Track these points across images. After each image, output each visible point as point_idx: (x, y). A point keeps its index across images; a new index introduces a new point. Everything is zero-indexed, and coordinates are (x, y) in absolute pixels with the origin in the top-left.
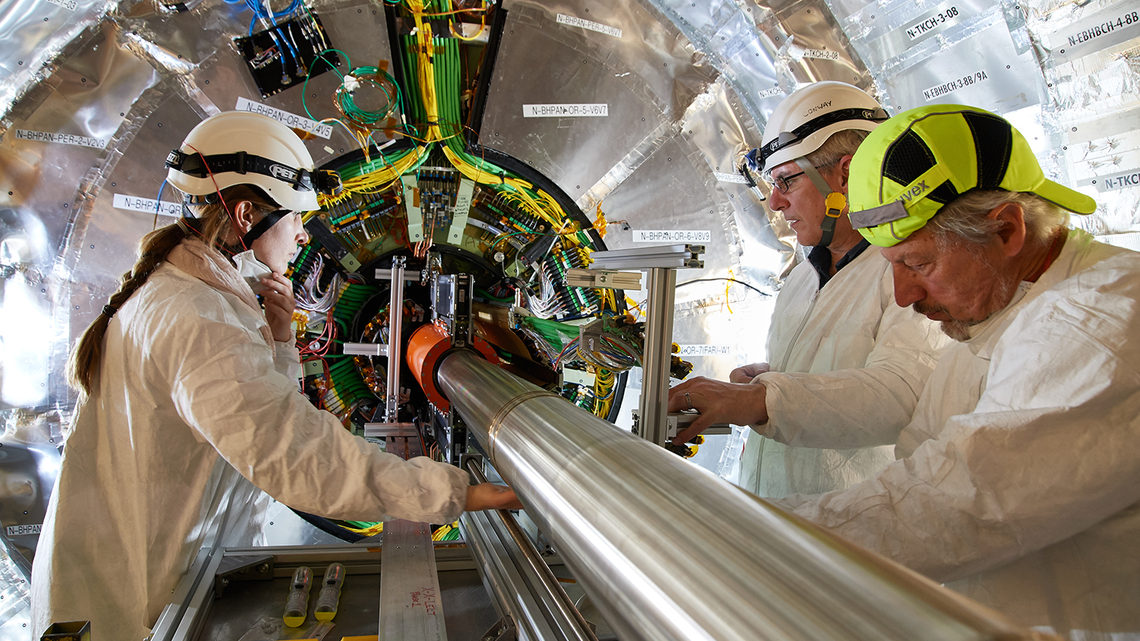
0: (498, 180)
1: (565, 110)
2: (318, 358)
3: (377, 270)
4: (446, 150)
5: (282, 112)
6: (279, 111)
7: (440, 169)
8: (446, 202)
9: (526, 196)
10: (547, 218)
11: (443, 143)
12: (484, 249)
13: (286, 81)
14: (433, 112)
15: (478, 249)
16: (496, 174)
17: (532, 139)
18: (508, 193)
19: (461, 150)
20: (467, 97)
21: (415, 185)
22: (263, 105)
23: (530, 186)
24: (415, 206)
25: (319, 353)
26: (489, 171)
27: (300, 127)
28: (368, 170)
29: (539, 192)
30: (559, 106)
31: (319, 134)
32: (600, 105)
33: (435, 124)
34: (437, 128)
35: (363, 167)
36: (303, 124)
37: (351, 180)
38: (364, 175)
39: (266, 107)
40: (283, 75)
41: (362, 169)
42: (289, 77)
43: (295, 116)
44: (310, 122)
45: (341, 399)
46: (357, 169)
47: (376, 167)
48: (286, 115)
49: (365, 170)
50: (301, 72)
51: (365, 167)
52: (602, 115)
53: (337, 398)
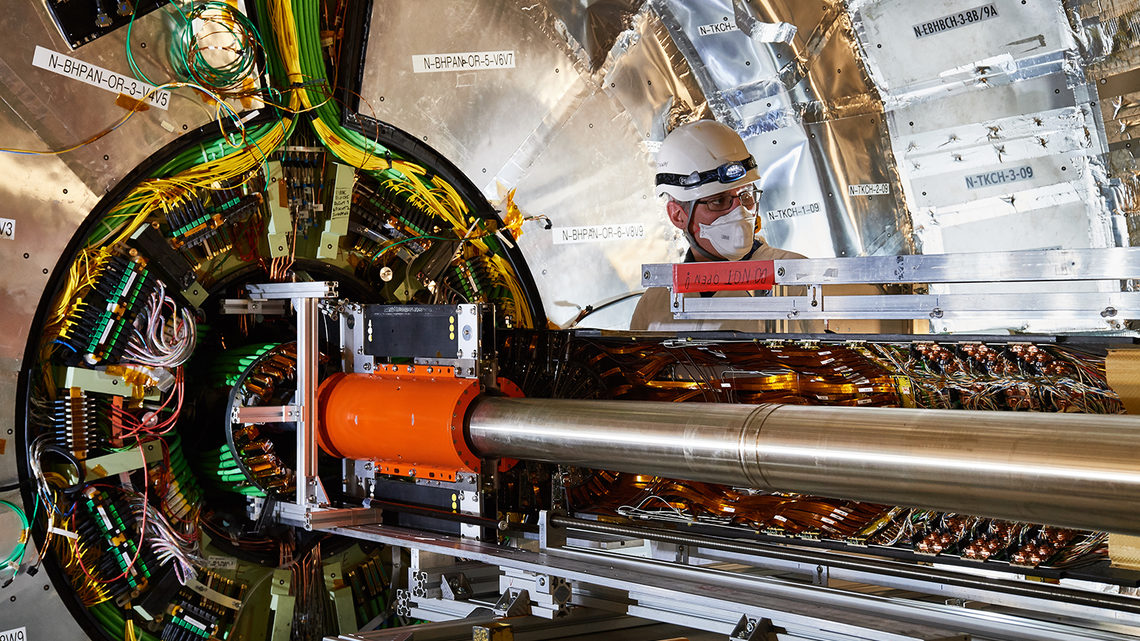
0: (383, 164)
1: (464, 62)
2: (156, 438)
3: (228, 301)
4: (318, 124)
5: (100, 70)
6: (95, 68)
7: (301, 149)
8: (309, 198)
9: (420, 186)
10: (447, 216)
11: (314, 114)
12: (355, 263)
13: (103, 21)
14: (295, 67)
15: (347, 264)
16: (379, 156)
17: (425, 105)
18: (395, 183)
19: (336, 122)
20: (330, 41)
21: (280, 175)
22: (73, 60)
23: (423, 171)
24: (281, 205)
25: (156, 430)
26: (371, 151)
27: (126, 93)
28: (214, 155)
29: (436, 180)
30: (456, 55)
31: (153, 103)
32: (506, 53)
33: (299, 85)
34: (303, 92)
35: (205, 149)
36: (131, 88)
37: (193, 170)
38: (211, 164)
39: (77, 62)
40: (97, 13)
41: (204, 153)
42: (109, 16)
43: (118, 76)
44: (140, 85)
45: (185, 497)
46: (196, 152)
47: (225, 150)
48: (106, 74)
49: (208, 155)
50: (123, 9)
51: (208, 151)
52: (508, 66)
53: (180, 496)
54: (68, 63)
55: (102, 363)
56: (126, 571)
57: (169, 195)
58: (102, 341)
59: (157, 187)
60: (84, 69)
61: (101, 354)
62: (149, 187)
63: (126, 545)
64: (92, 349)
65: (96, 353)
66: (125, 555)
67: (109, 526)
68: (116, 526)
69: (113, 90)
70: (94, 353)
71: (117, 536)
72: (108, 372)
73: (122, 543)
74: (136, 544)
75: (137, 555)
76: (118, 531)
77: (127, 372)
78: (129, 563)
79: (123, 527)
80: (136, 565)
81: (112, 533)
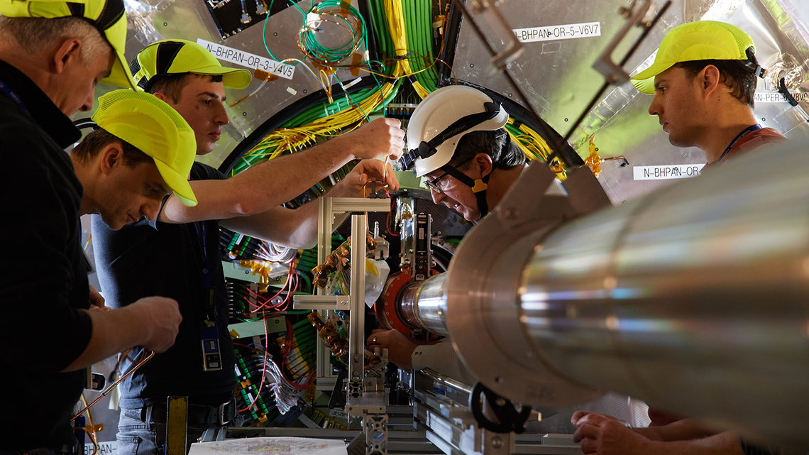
1: (549, 34)
2: (281, 314)
4: (416, 86)
5: (242, 53)
6: (239, 52)
11: (413, 78)
13: (246, 19)
14: (402, 45)
19: (433, 85)
20: (439, 23)
22: (223, 47)
27: (261, 68)
28: (333, 111)
29: (523, 127)
30: (542, 28)
31: (281, 75)
32: (591, 24)
33: (403, 58)
34: (406, 62)
35: (327, 107)
36: (265, 65)
37: (315, 122)
38: (328, 117)
39: (226, 48)
40: (242, 13)
41: (326, 110)
42: (249, 15)
43: (255, 56)
44: (272, 63)
45: (305, 360)
46: (321, 109)
47: (341, 107)
48: (247, 55)
49: (329, 111)
50: (261, 9)
51: (329, 108)
52: (594, 35)
53: (301, 359)
54: (220, 49)
55: (238, 258)
56: (250, 406)
57: (294, 140)
58: (238, 243)
59: (285, 133)
60: (231, 53)
61: (237, 251)
62: (278, 134)
63: (250, 388)
64: (230, 248)
65: (233, 251)
66: (250, 395)
67: (239, 373)
68: (243, 374)
69: (252, 67)
70: (232, 251)
71: (244, 381)
72: (243, 264)
73: (247, 387)
74: (258, 388)
75: (258, 396)
76: (245, 378)
77: (255, 265)
78: (252, 400)
79: (249, 375)
80: (257, 403)
81: (241, 378)
